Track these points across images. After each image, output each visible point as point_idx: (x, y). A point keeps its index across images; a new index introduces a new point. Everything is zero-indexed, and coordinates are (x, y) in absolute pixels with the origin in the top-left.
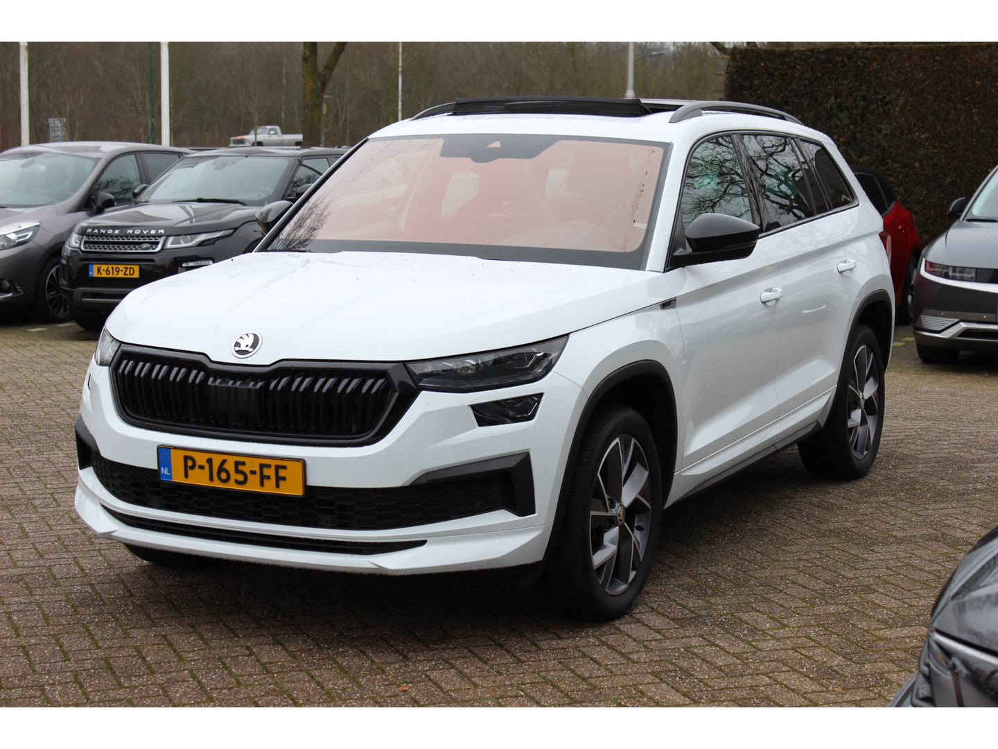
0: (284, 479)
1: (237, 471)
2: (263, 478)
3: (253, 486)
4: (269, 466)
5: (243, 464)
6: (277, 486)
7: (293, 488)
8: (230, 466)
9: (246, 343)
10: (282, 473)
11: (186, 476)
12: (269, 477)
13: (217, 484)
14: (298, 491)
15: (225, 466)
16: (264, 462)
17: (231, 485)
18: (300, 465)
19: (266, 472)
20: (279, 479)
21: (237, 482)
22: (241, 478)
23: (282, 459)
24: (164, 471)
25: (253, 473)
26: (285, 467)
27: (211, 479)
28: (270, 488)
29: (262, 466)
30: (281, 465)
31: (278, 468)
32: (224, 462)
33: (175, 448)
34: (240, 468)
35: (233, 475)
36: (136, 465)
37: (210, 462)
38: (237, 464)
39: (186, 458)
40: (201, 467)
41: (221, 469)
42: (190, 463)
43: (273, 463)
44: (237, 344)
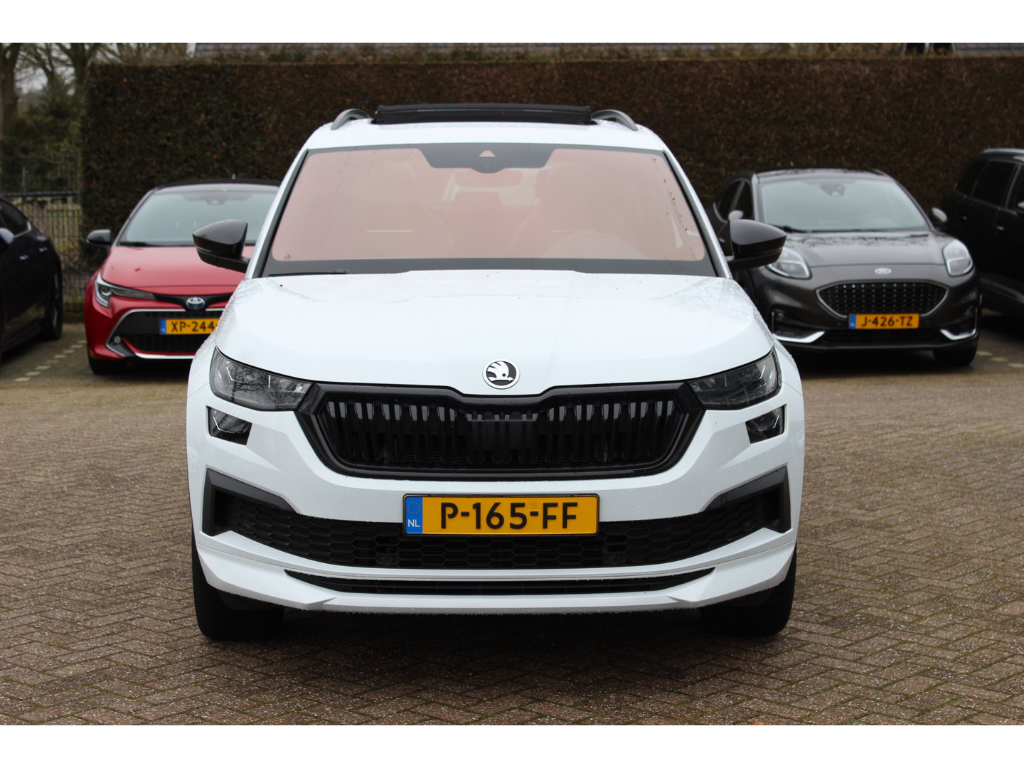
0: (573, 517)
1: (514, 514)
2: (547, 518)
3: (534, 528)
4: (555, 505)
5: (522, 505)
6: (565, 526)
7: (584, 526)
8: (504, 509)
9: (501, 372)
10: (571, 511)
11: (444, 526)
12: (554, 518)
13: (485, 531)
14: (591, 529)
15: (497, 510)
16: (549, 502)
17: (506, 531)
18: (595, 500)
19: (551, 511)
20: (566, 518)
21: (513, 526)
22: (518, 521)
23: (572, 495)
24: (412, 523)
25: (534, 514)
26: (575, 505)
27: (478, 526)
28: (555, 529)
29: (546, 506)
30: (569, 503)
31: (566, 506)
32: (496, 505)
33: (429, 495)
34: (518, 510)
35: (508, 520)
36: (368, 521)
37: (477, 507)
38: (514, 506)
39: (444, 506)
40: (465, 514)
41: (492, 514)
42: (449, 511)
43: (561, 501)
44: (490, 374)
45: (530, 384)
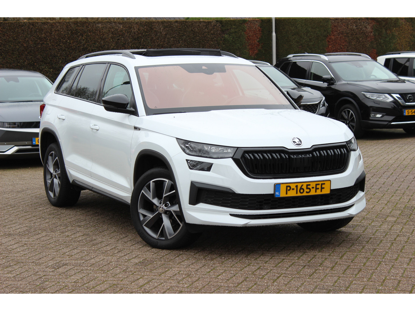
0: (324, 188)
1: (307, 188)
2: (317, 189)
3: (313, 193)
4: (319, 184)
5: (310, 185)
6: (321, 191)
7: (326, 191)
8: (304, 187)
10: (323, 186)
11: (287, 194)
12: (318, 189)
13: (299, 194)
14: (328, 192)
15: (302, 187)
16: (317, 183)
17: (305, 194)
18: (330, 182)
19: (318, 187)
20: (322, 188)
21: (307, 192)
22: (308, 190)
23: (324, 181)
24: (277, 193)
25: (313, 188)
26: (324, 184)
27: (297, 193)
28: (319, 192)
29: (316, 185)
30: (323, 183)
31: (322, 184)
32: (302, 185)
33: (283, 183)
34: (309, 187)
35: (306, 190)
36: (262, 194)
37: (297, 186)
38: (307, 185)
39: (287, 187)
40: (293, 189)
41: (301, 188)
42: (288, 188)
43: (320, 183)
44: (294, 142)
45: (306, 145)
